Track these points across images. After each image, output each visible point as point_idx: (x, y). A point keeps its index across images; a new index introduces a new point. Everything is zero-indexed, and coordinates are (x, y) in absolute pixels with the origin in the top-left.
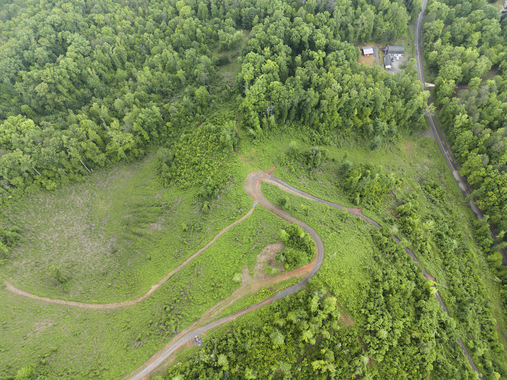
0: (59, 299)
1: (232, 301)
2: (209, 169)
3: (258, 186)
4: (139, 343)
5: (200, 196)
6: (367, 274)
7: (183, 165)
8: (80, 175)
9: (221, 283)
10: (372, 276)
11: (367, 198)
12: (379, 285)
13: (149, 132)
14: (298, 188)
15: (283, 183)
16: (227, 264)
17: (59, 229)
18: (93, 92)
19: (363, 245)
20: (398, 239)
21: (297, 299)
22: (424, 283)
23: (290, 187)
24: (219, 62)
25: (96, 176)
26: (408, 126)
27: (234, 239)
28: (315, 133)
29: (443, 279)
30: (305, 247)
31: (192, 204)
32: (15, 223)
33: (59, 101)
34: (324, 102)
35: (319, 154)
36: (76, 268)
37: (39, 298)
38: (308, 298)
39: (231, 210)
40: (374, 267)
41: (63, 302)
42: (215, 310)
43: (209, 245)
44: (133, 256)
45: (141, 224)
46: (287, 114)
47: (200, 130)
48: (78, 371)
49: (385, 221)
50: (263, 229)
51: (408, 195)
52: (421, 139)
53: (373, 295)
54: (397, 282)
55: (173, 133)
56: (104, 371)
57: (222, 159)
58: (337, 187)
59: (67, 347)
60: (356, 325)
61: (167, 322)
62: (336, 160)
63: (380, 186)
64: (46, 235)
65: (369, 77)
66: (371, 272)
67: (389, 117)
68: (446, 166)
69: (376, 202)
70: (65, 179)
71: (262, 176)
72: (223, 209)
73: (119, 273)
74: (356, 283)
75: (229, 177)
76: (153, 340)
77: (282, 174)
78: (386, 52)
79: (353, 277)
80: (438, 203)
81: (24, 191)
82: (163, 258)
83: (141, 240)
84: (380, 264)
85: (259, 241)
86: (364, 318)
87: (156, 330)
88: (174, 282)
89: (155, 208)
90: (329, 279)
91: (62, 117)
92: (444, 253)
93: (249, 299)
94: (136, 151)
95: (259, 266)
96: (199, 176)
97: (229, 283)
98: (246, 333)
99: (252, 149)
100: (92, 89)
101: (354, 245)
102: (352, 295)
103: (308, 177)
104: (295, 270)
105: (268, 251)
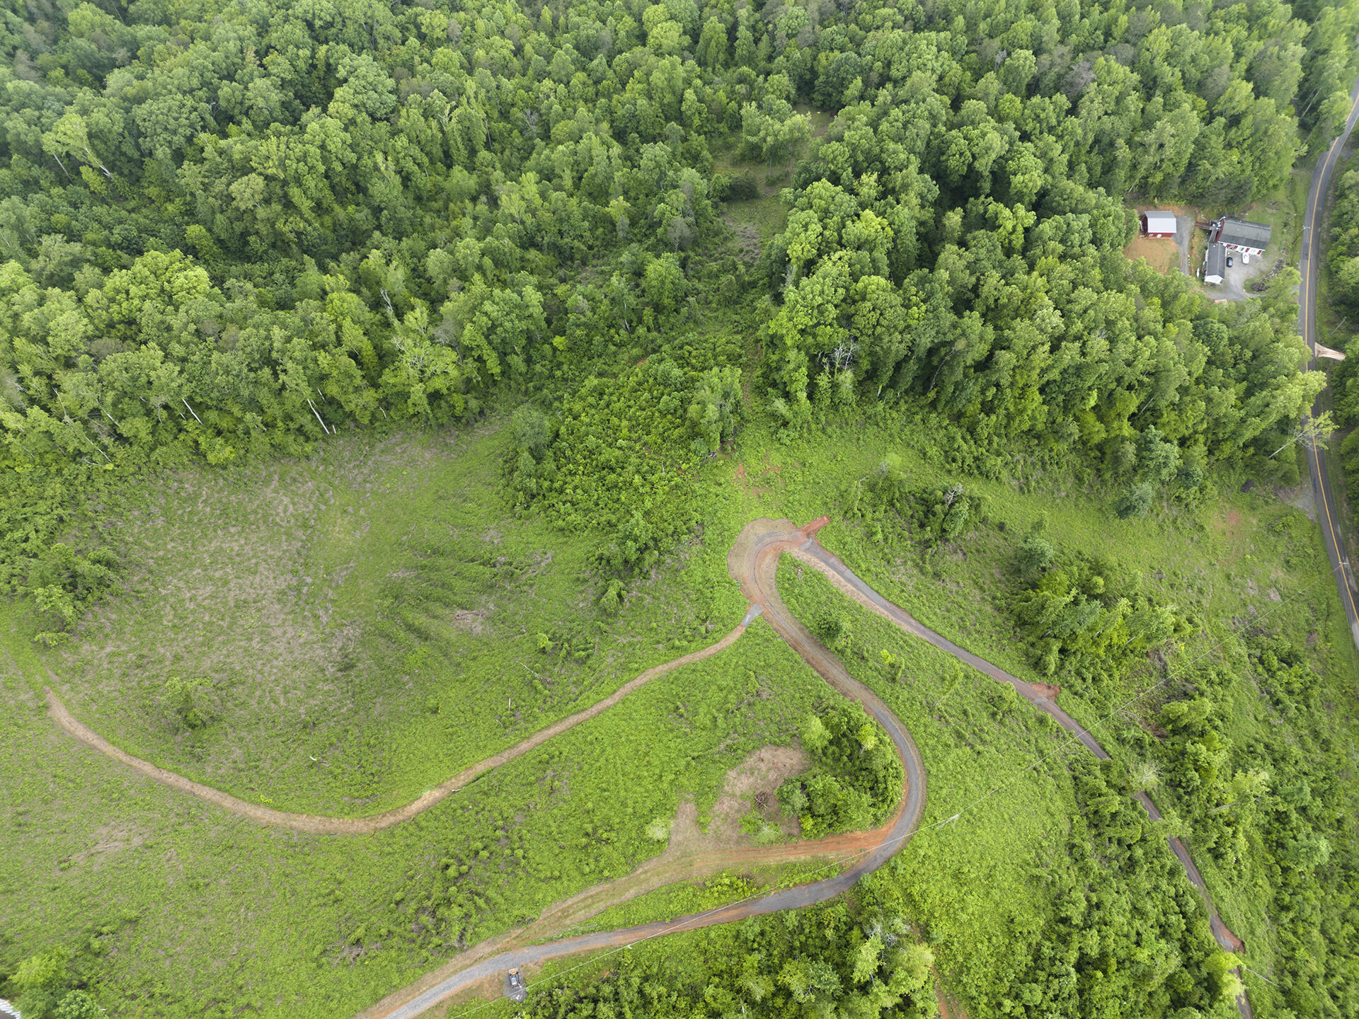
0: (176, 771)
1: (632, 891)
2: (641, 490)
3: (769, 564)
4: (355, 951)
5: (604, 562)
6: (1040, 893)
7: (576, 463)
8: (302, 439)
9: (612, 829)
10: (1054, 904)
11: (1081, 661)
12: (1069, 934)
13: (503, 356)
14: (883, 591)
15: (843, 568)
16: (639, 777)
17: (218, 574)
18: (378, 219)
19: (1043, 803)
20: (1154, 802)
21: (820, 925)
22: (1207, 955)
23: (861, 584)
24: (728, 192)
25: (342, 446)
26: (1241, 463)
27: (671, 706)
28: (963, 438)
29: (1267, 949)
30: (872, 777)
31: (578, 579)
32: (109, 538)
33: (286, 229)
34: (1005, 357)
35: (964, 508)
36: (238, 691)
37: (125, 759)
38: (851, 929)
39: (679, 620)
40: (1065, 876)
41: (184, 783)
42: (582, 905)
43: (600, 707)
44: (393, 690)
45: (431, 605)
46: (890, 373)
47: (640, 375)
48: (179, 994)
49: (1121, 741)
50: (758, 695)
51: (1203, 670)
52: (1274, 509)
53: (1047, 962)
54: (1127, 936)
55: (565, 367)
56: (247, 1011)
57: (684, 466)
58: (999, 609)
59: (166, 917)
61: (442, 909)
62: (1007, 527)
63: (1125, 631)
64: (181, 584)
65: (1152, 303)
66: (1054, 892)
67: (1187, 428)
68: (1336, 604)
69: (1105, 675)
70: (260, 441)
71: (785, 538)
72: (659, 612)
73: (347, 731)
74: (1002, 916)
75: (693, 523)
76: (393, 953)
77: (845, 544)
78: (1213, 234)
79: (996, 895)
80: (1292, 713)
81: (148, 456)
82: (469, 715)
83: (422, 649)
84: (1085, 871)
85: (740, 729)
87: (409, 926)
88: (485, 794)
89: (475, 568)
90: (924, 887)
91: (287, 272)
92: (1285, 870)
93: (682, 895)
94: (458, 400)
95: (726, 806)
96: (611, 504)
97: (634, 835)
98: (654, 994)
99: (774, 454)
100: (377, 211)
101: (1015, 797)
102: (983, 948)
103: (917, 565)
104: (830, 839)
105: (762, 765)
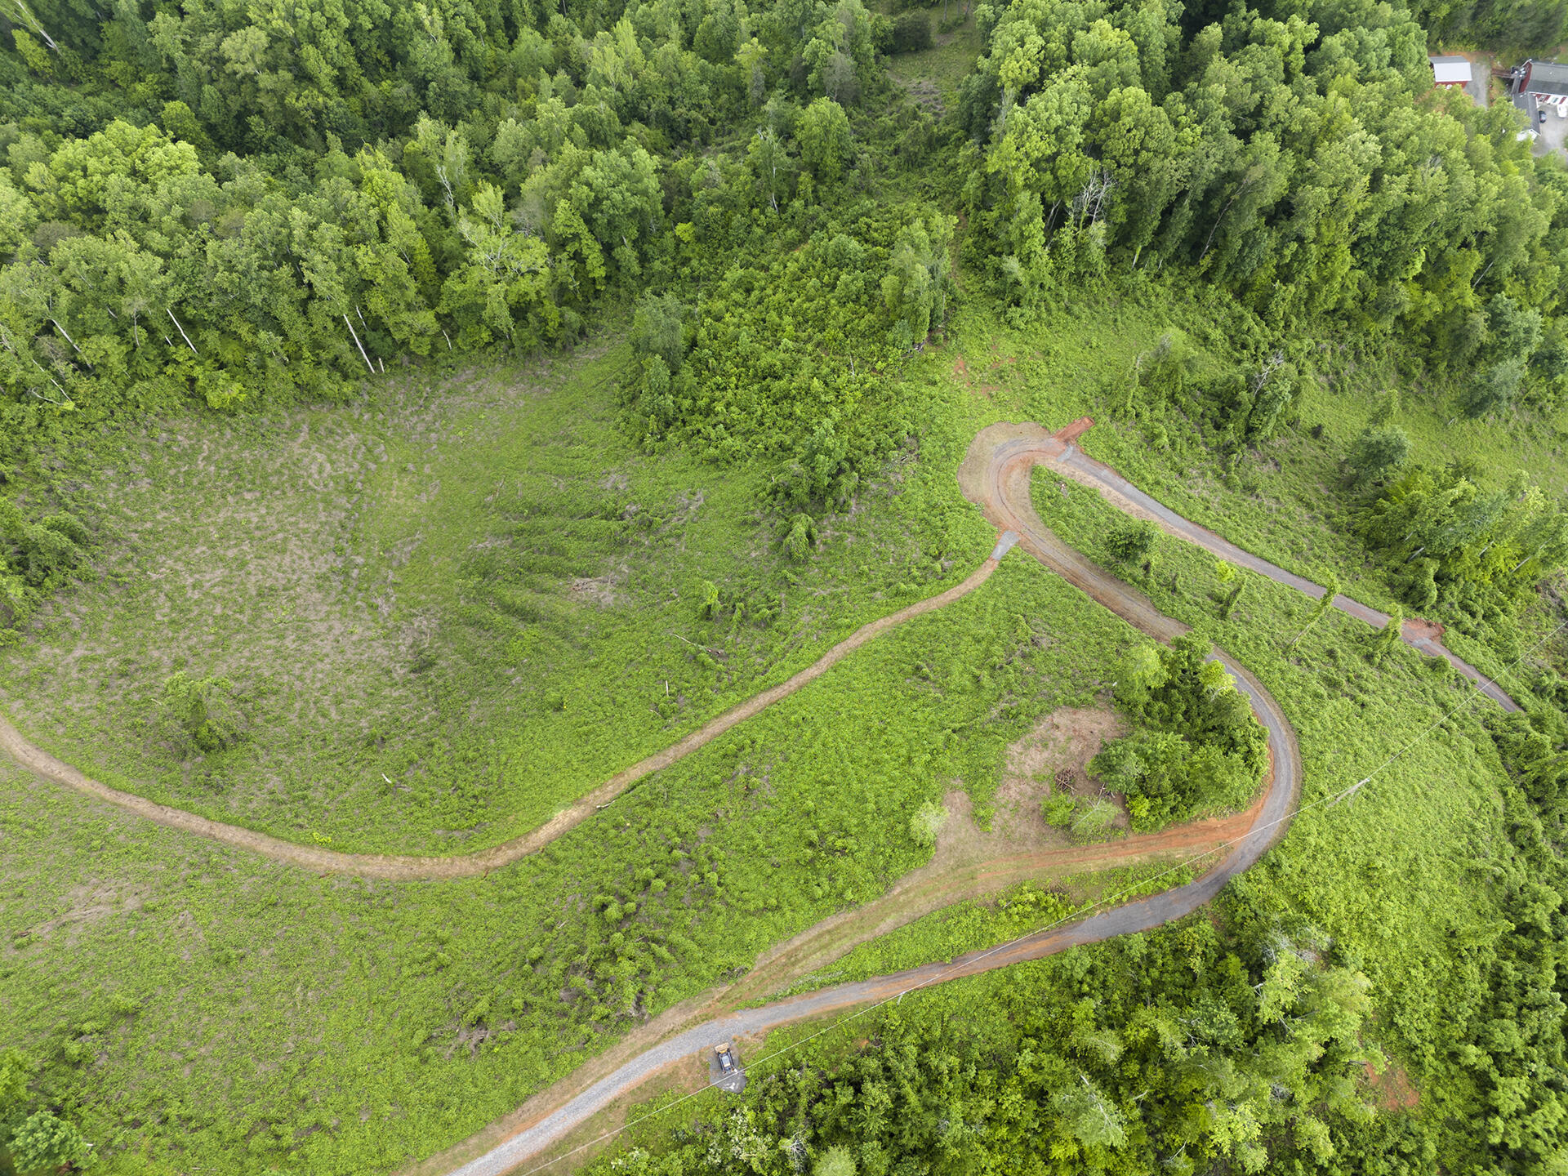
0: (186, 808)
1: (890, 920)
2: (823, 398)
3: (1019, 481)
4: (477, 1035)
5: (781, 496)
6: (1483, 896)
7: (725, 374)
8: (337, 376)
9: (847, 834)
11: (1465, 591)
12: (1537, 948)
13: (608, 249)
14: (1181, 508)
15: (1121, 482)
16: (877, 762)
17: (231, 553)
18: (423, 97)
19: (1463, 771)
21: (1178, 952)
23: (1150, 502)
24: (891, 41)
25: (394, 388)
27: (909, 668)
30: (1225, 739)
31: (745, 523)
32: (72, 505)
33: (299, 105)
34: (1310, 194)
36: (269, 703)
37: (110, 795)
38: (1224, 957)
39: (900, 559)
40: (1512, 870)
41: (198, 824)
42: (817, 945)
43: (801, 678)
44: (493, 688)
45: (536, 578)
46: (1156, 224)
47: (802, 258)
48: (207, 1115)
49: (1539, 692)
50: (1036, 644)
53: (1513, 990)
55: (694, 263)
56: (315, 1134)
57: (880, 365)
58: (1337, 529)
59: (181, 1005)
60: (1432, 1113)
61: (604, 966)
62: (1325, 432)
64: (179, 566)
65: (1480, 139)
66: (1502, 891)
69: (1498, 610)
70: (280, 379)
71: (1034, 447)
72: (869, 552)
73: (431, 745)
74: (1437, 928)
75: (903, 433)
76: (536, 1033)
77: (1119, 451)
78: (1516, 84)
79: (1423, 898)
81: (124, 395)
82: (609, 708)
83: (530, 632)
84: (1536, 861)
85: (1016, 688)
86: (1468, 1087)
87: (555, 994)
88: (648, 804)
89: (596, 524)
90: (1322, 891)
91: (305, 166)
93: (965, 921)
94: (551, 310)
95: (1014, 791)
96: (780, 422)
97: (882, 840)
98: (944, 1067)
99: (1003, 341)
100: (421, 85)
101: (1424, 764)
102: (1418, 973)
103: (1219, 477)
104: (1173, 831)
105: (1058, 733)
